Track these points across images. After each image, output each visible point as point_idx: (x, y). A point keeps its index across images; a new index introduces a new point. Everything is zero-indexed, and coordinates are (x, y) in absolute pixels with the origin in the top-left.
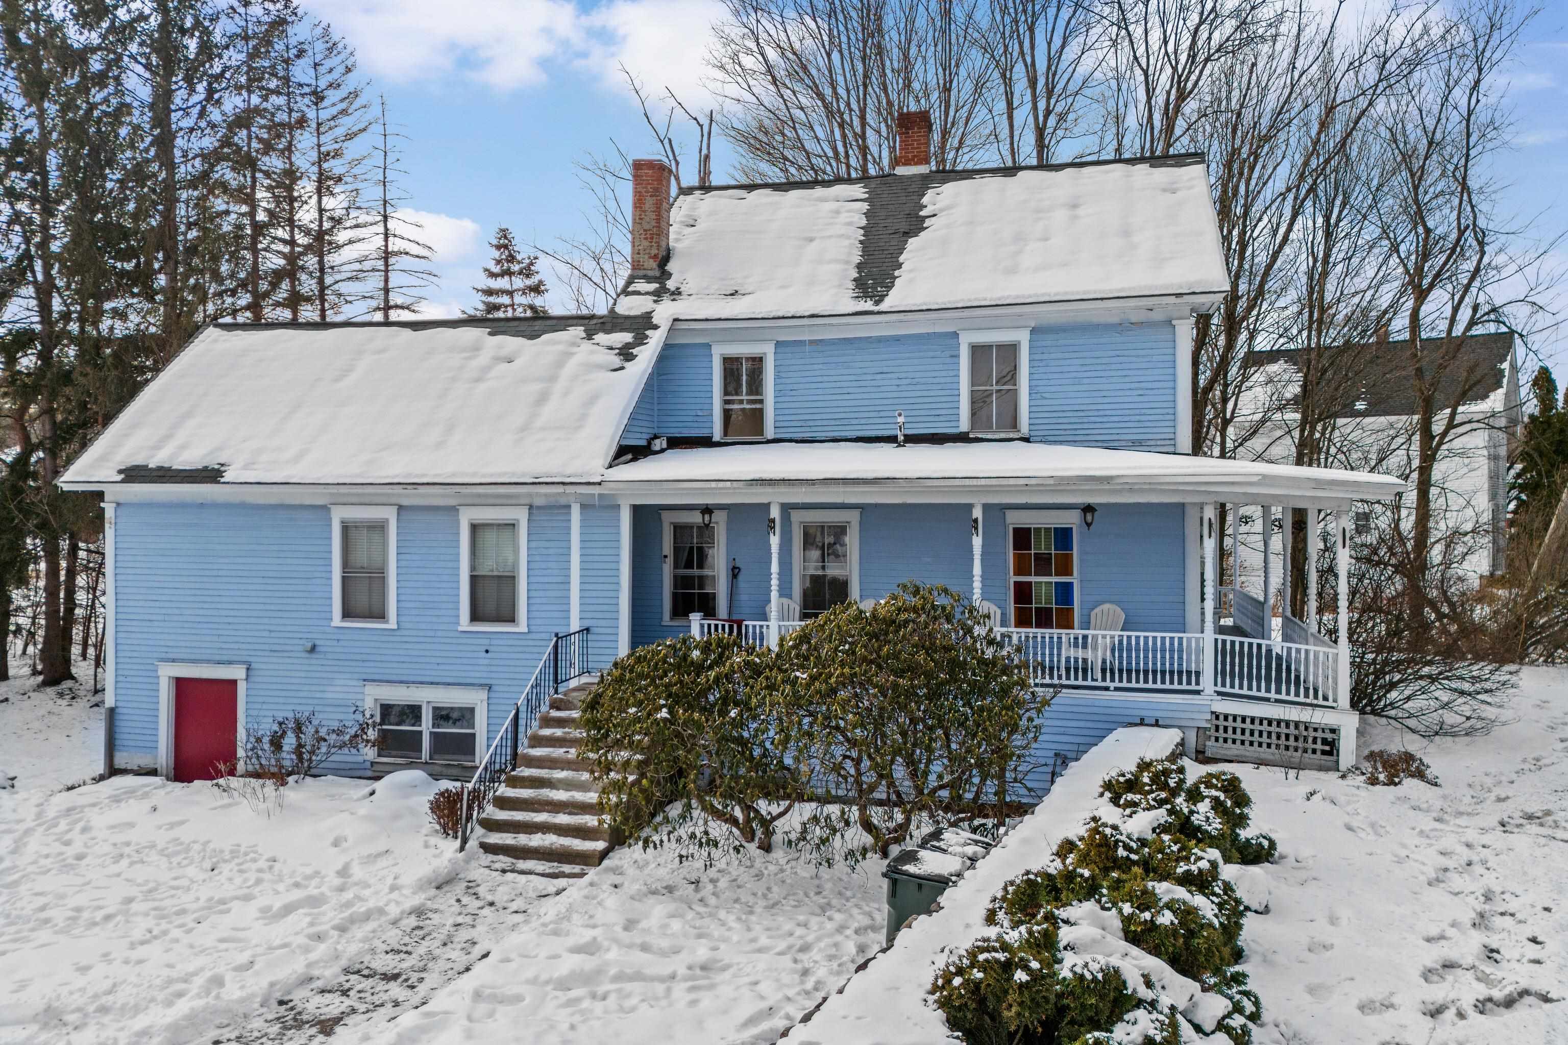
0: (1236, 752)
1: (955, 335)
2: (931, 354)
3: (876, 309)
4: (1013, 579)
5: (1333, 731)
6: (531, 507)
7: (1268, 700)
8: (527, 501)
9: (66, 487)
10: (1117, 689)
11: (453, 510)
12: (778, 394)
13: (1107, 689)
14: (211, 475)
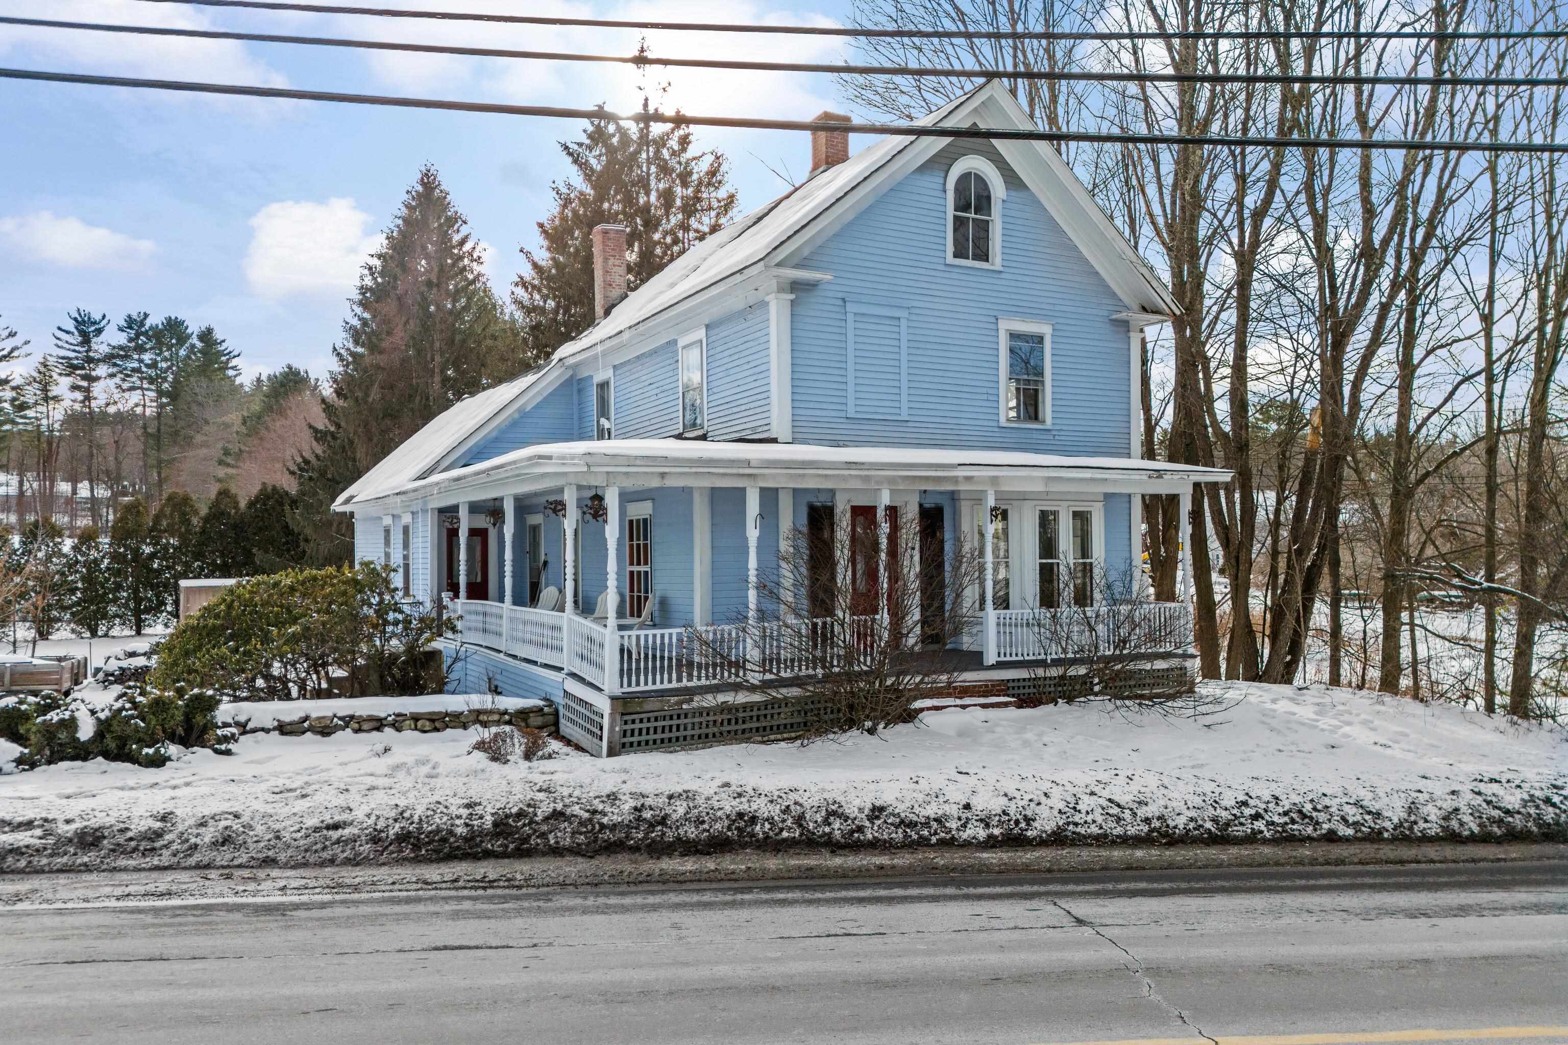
2: (669, 362)
4: (629, 568)
5: (602, 716)
12: (615, 409)
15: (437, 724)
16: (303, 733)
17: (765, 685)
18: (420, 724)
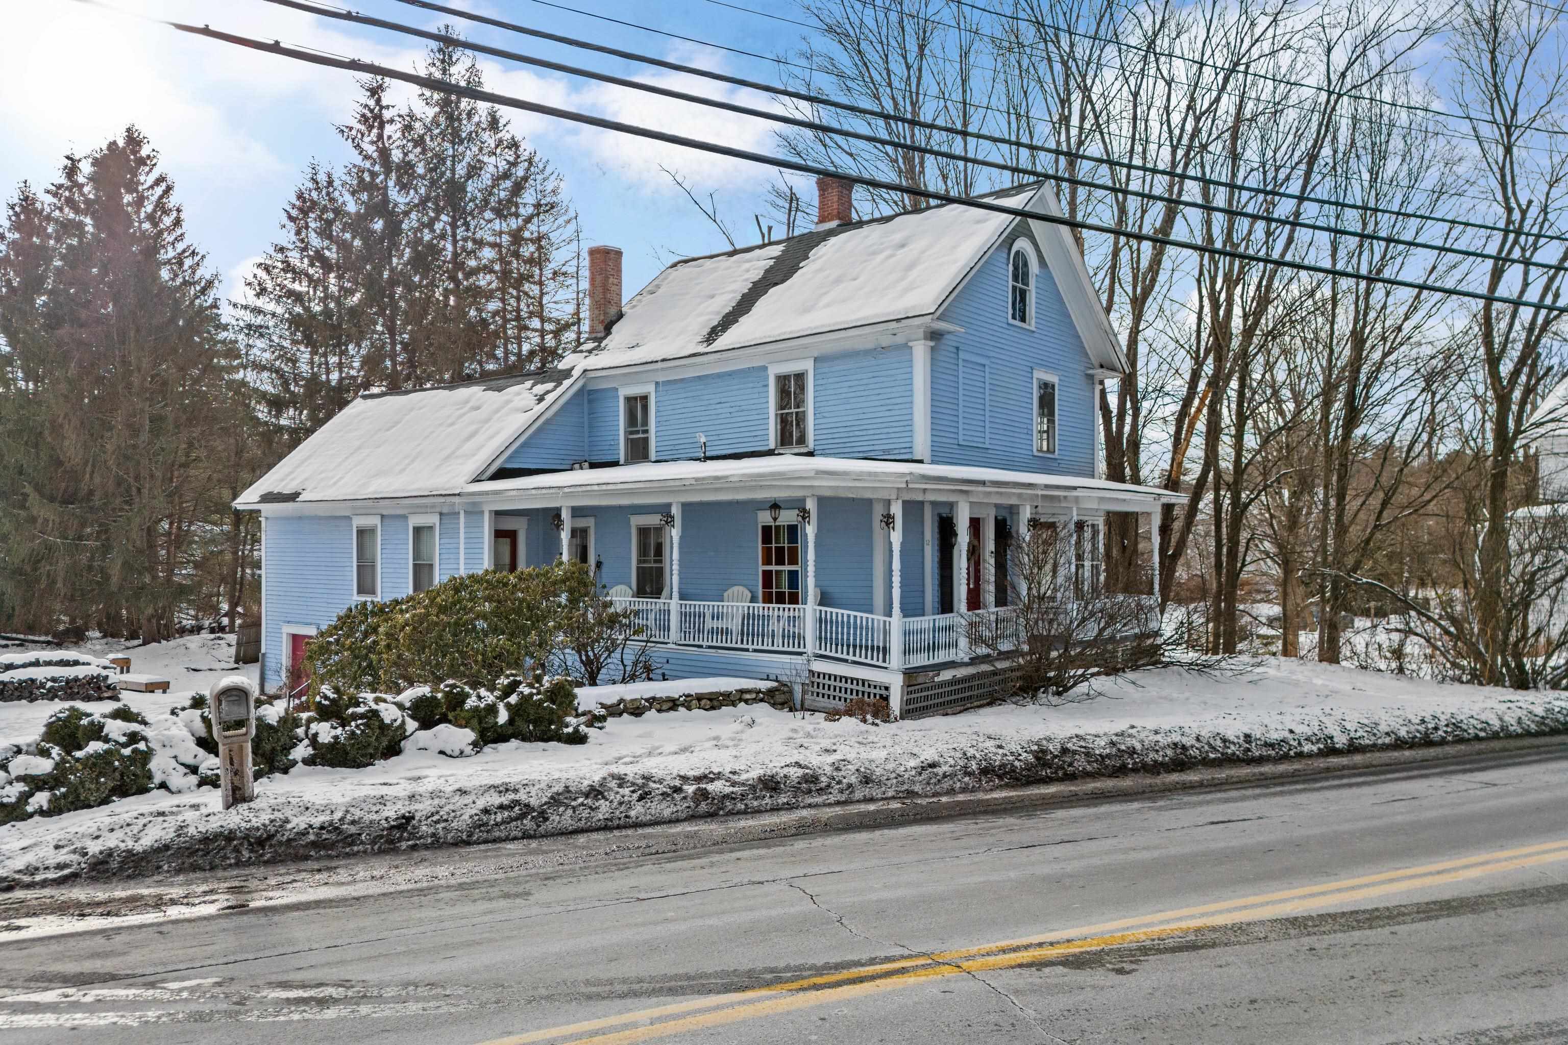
0: (823, 705)
1: (765, 368)
2: (751, 385)
3: (709, 349)
4: (762, 568)
5: (887, 688)
6: (441, 514)
7: (846, 661)
8: (438, 510)
9: (239, 507)
10: (755, 651)
11: (404, 517)
12: (658, 422)
13: (747, 650)
14: (293, 497)
15: (715, 703)
16: (620, 715)
17: (974, 661)
18: (703, 702)
